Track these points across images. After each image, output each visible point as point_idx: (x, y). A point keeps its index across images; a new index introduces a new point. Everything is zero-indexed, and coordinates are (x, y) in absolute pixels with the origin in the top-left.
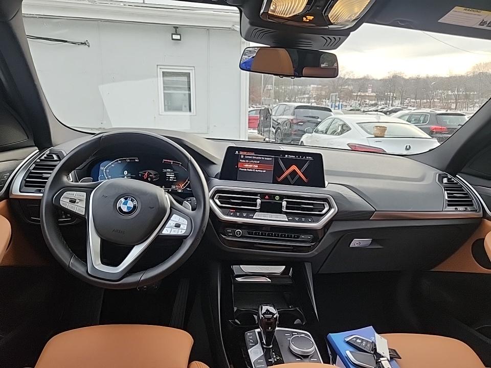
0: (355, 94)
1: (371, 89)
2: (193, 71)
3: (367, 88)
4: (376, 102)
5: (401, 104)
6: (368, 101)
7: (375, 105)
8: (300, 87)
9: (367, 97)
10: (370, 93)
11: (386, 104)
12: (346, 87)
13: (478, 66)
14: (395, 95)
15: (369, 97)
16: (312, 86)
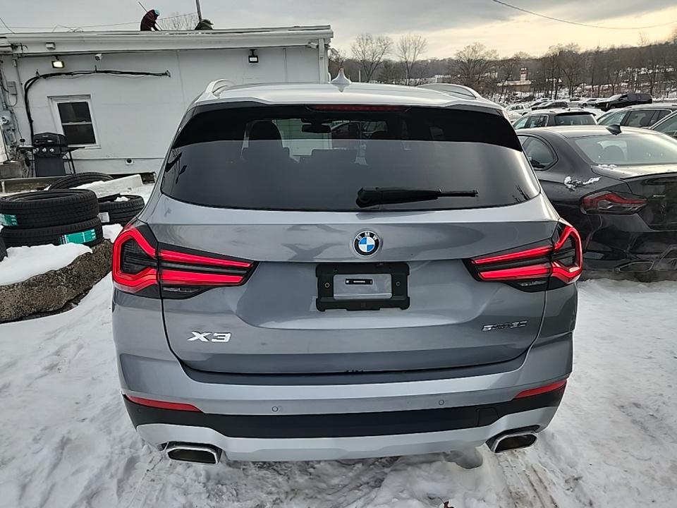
0: (500, 85)
1: (525, 75)
3: (518, 74)
4: (532, 93)
5: (569, 94)
6: (519, 94)
7: (531, 98)
8: (418, 80)
9: (518, 88)
10: (523, 80)
11: (547, 96)
12: (487, 75)
14: (560, 81)
15: (522, 88)
16: (437, 76)
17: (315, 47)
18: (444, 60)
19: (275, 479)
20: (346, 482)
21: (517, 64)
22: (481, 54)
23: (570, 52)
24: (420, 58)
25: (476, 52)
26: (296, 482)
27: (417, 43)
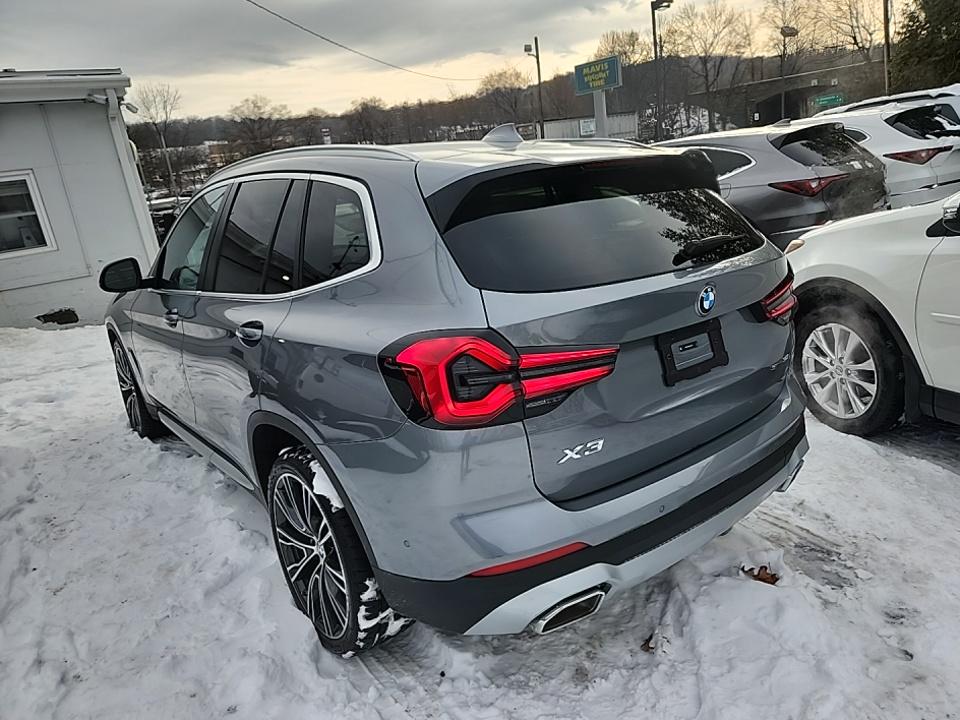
1: (329, 138)
2: (32, 175)
3: (322, 138)
8: (180, 149)
12: (280, 138)
13: (489, 81)
16: (207, 143)
17: (104, 102)
18: (209, 120)
19: (562, 638)
20: (629, 604)
21: (317, 123)
22: (266, 111)
23: (374, 108)
24: (175, 116)
25: (259, 108)
26: (583, 630)
27: (166, 94)
